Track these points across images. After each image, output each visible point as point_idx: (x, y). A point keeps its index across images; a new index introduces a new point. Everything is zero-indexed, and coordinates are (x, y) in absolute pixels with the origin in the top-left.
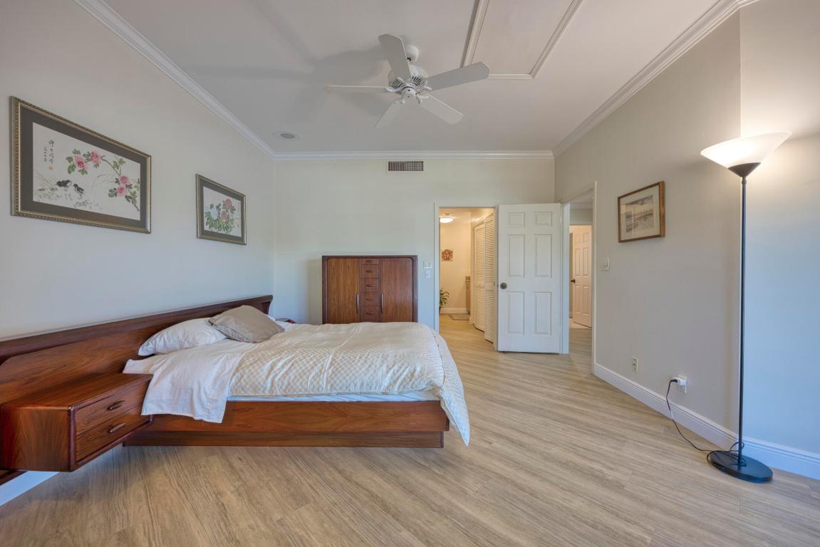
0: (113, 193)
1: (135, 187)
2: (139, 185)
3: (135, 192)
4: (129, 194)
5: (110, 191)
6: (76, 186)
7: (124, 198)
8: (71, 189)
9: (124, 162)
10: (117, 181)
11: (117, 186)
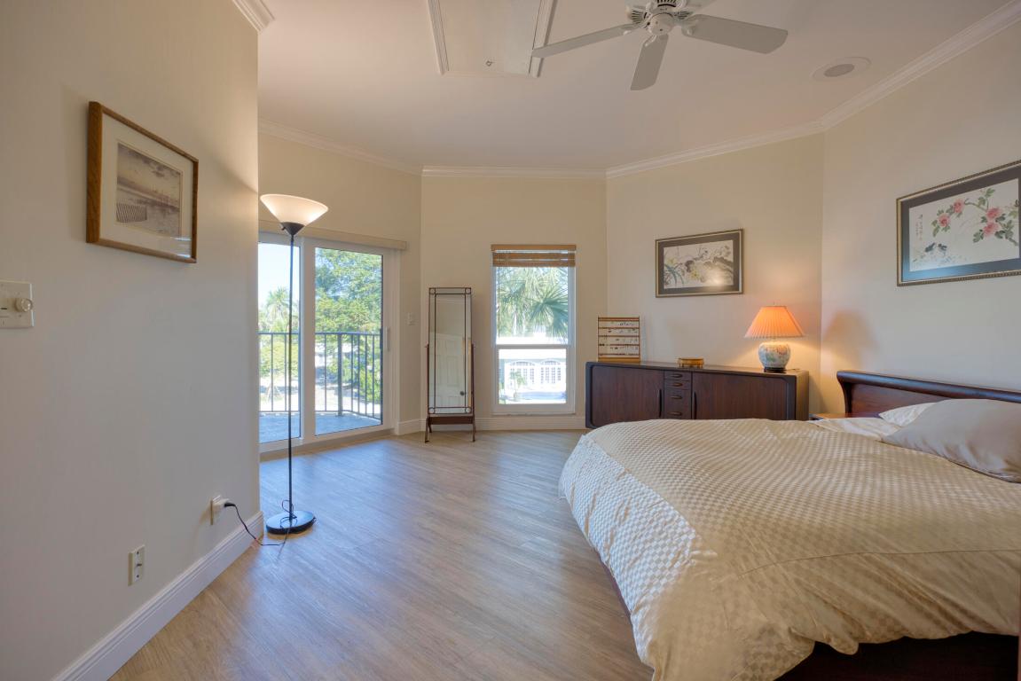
0: (979, 236)
1: (1010, 215)
2: (1017, 209)
3: (1010, 222)
4: (1000, 228)
5: (975, 236)
6: (940, 245)
7: (995, 238)
8: (936, 249)
9: (994, 191)
10: (984, 220)
11: (985, 225)
